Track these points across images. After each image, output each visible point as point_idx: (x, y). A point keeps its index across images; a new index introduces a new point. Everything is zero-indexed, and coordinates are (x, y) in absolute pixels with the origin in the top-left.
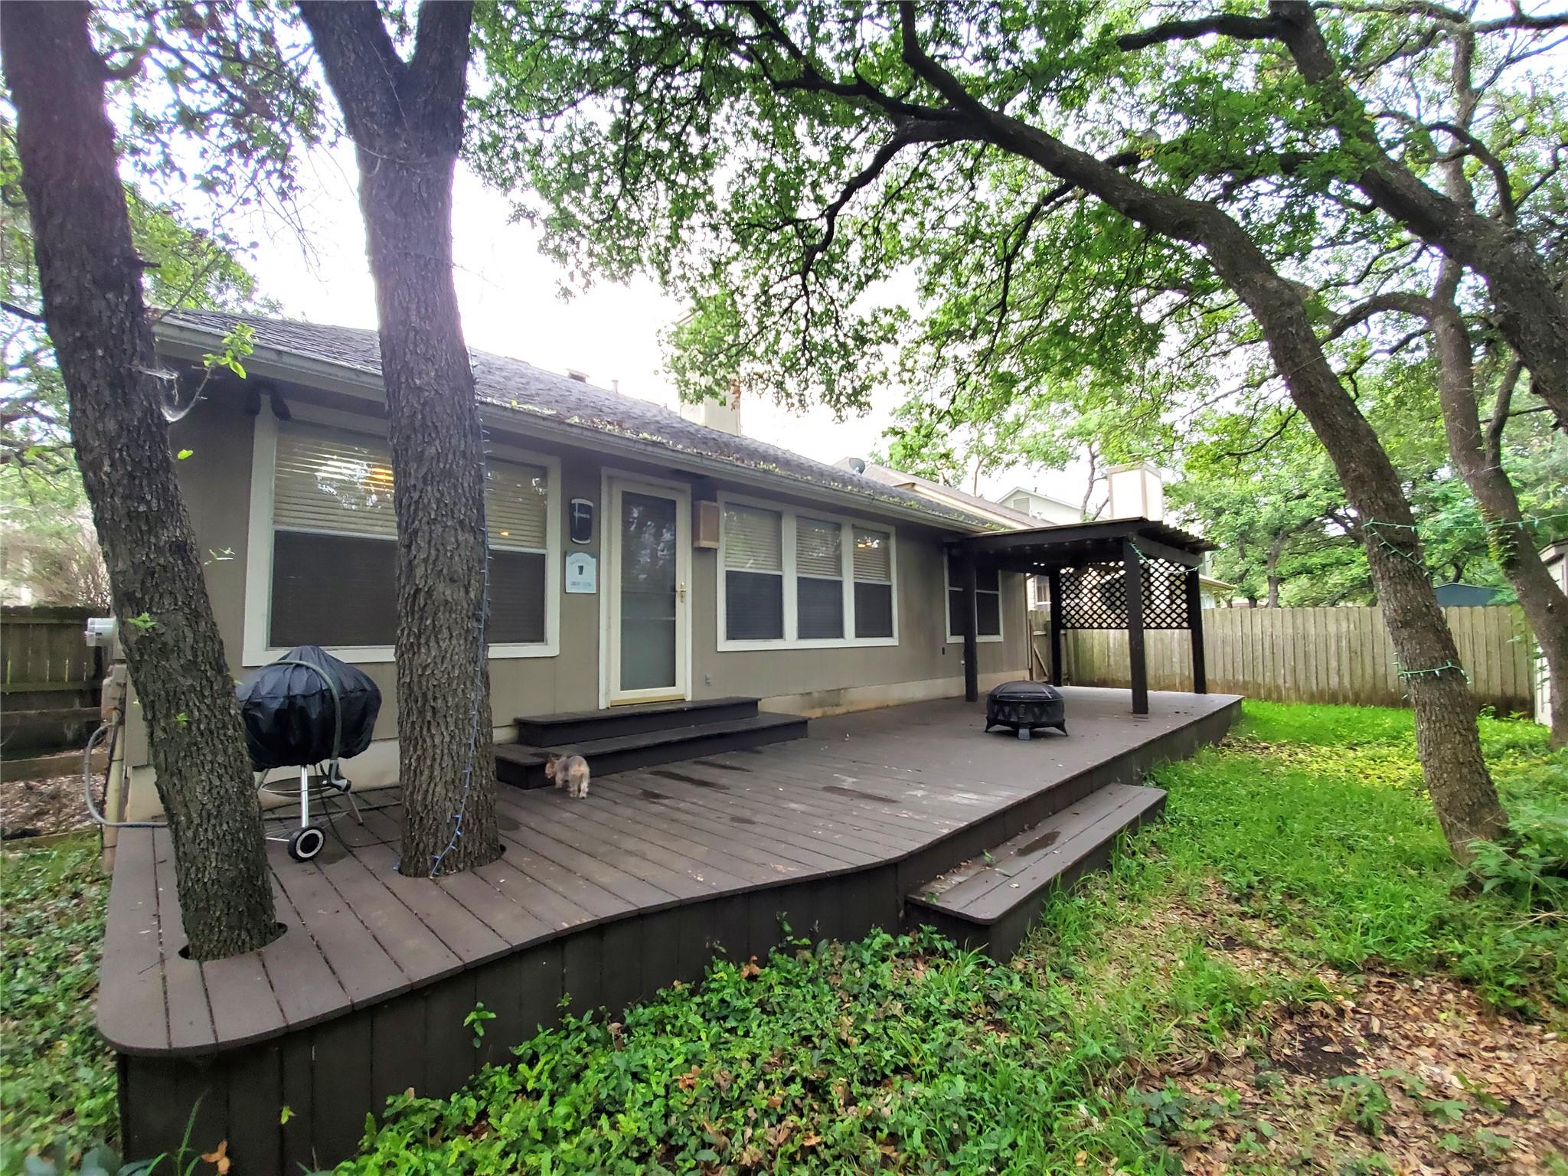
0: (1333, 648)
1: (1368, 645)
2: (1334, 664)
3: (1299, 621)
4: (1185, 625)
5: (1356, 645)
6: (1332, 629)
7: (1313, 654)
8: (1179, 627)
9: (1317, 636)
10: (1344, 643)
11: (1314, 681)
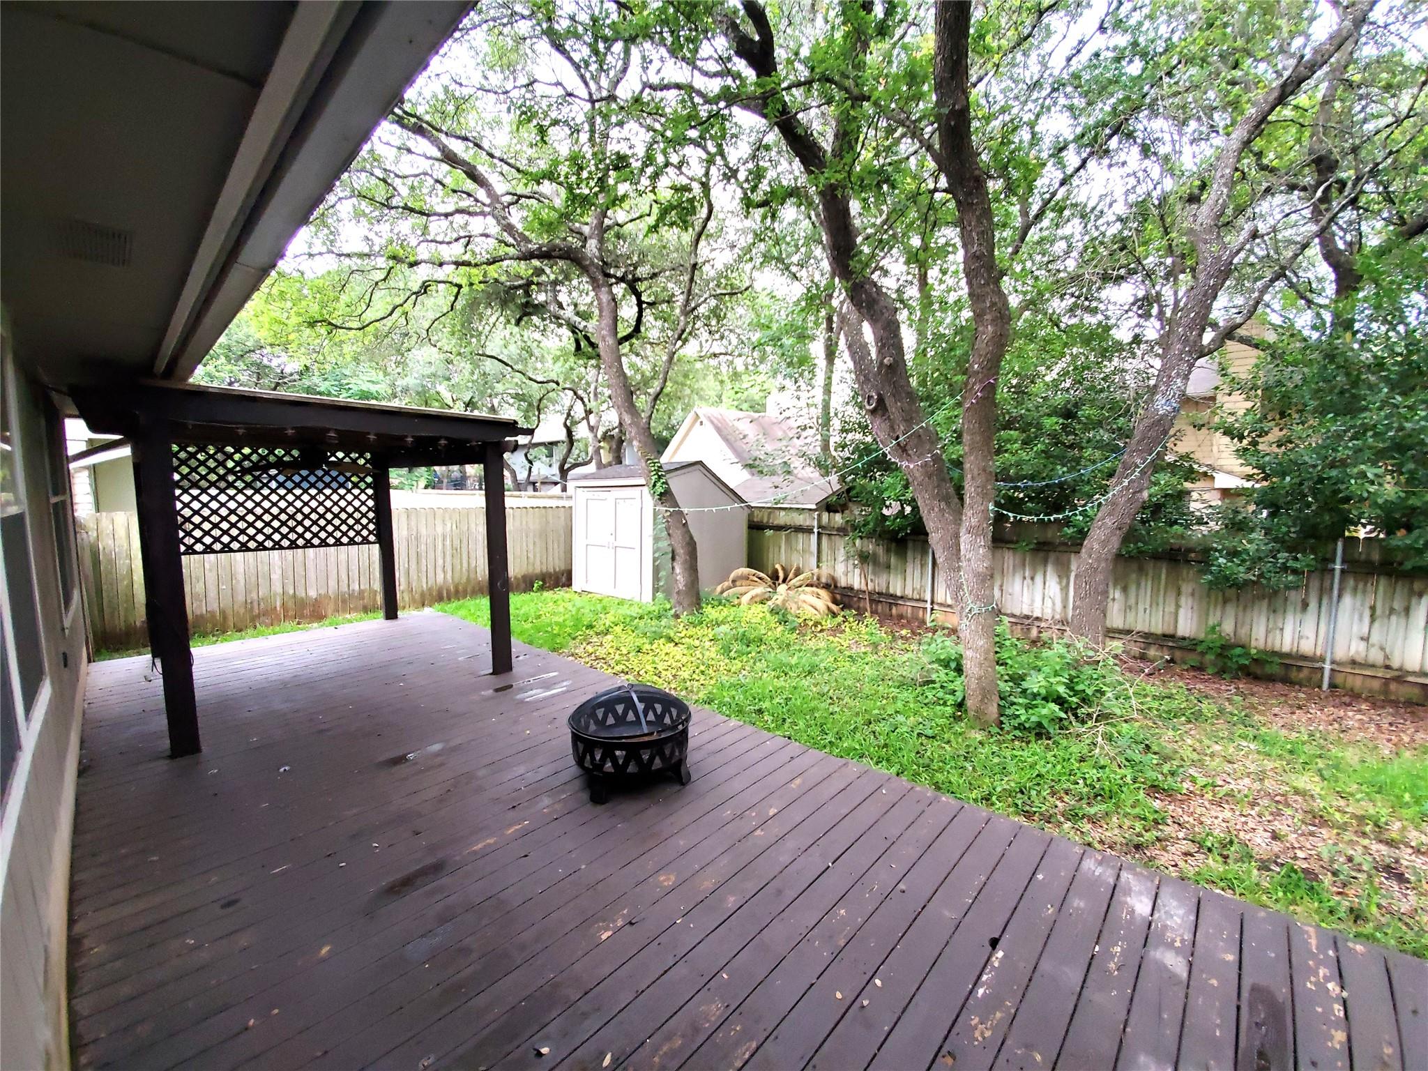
0: (440, 547)
1: (465, 542)
2: (440, 562)
3: (413, 523)
4: (372, 538)
5: (456, 543)
6: (439, 530)
7: (424, 554)
8: (365, 541)
9: (428, 536)
10: (448, 542)
11: (424, 580)
